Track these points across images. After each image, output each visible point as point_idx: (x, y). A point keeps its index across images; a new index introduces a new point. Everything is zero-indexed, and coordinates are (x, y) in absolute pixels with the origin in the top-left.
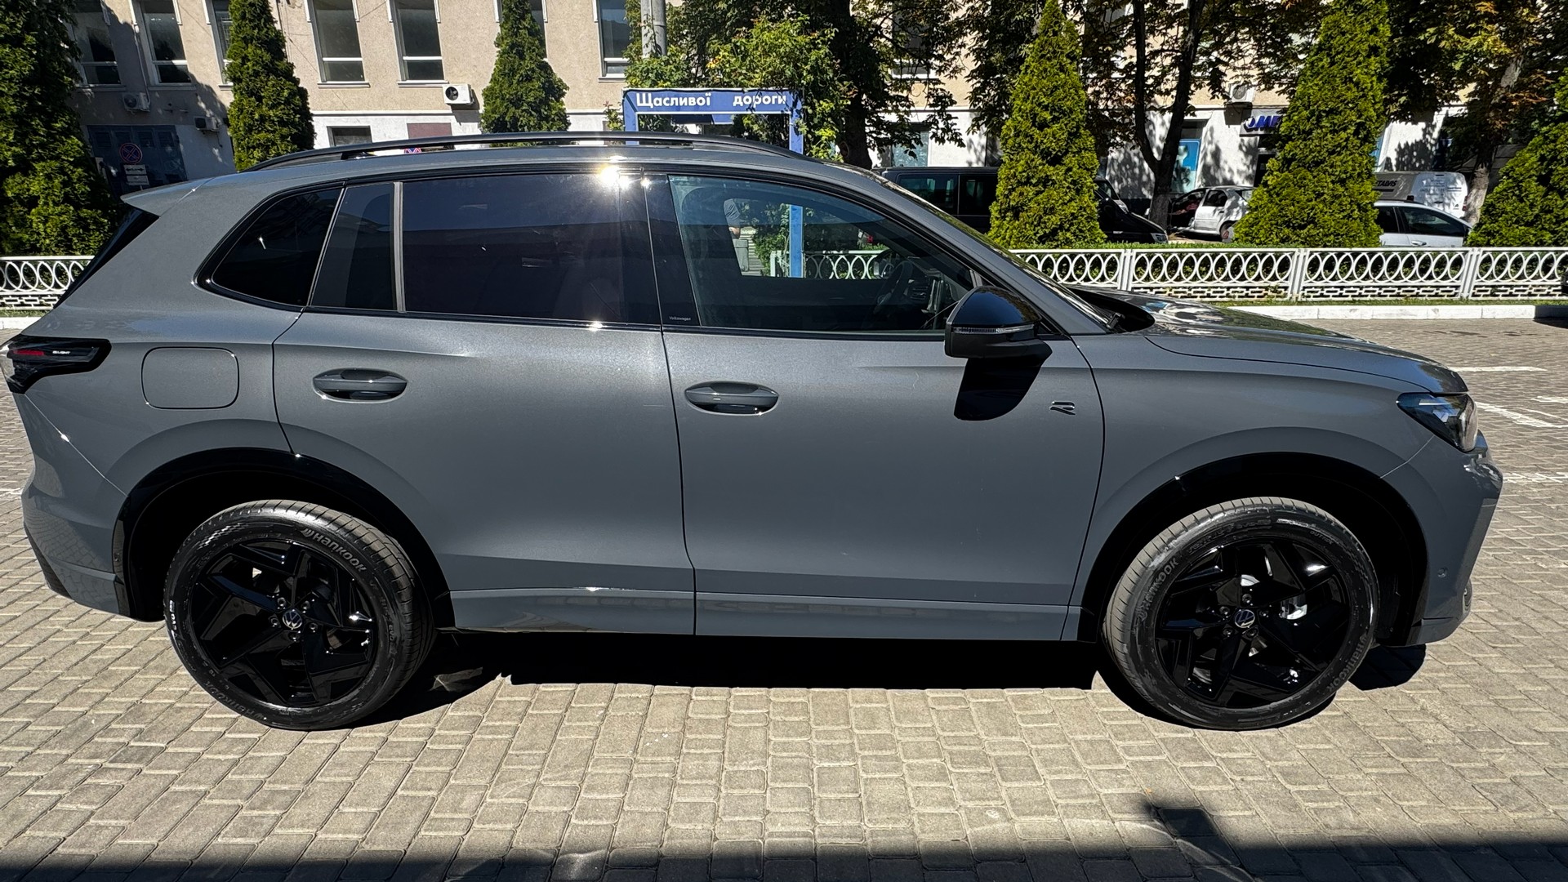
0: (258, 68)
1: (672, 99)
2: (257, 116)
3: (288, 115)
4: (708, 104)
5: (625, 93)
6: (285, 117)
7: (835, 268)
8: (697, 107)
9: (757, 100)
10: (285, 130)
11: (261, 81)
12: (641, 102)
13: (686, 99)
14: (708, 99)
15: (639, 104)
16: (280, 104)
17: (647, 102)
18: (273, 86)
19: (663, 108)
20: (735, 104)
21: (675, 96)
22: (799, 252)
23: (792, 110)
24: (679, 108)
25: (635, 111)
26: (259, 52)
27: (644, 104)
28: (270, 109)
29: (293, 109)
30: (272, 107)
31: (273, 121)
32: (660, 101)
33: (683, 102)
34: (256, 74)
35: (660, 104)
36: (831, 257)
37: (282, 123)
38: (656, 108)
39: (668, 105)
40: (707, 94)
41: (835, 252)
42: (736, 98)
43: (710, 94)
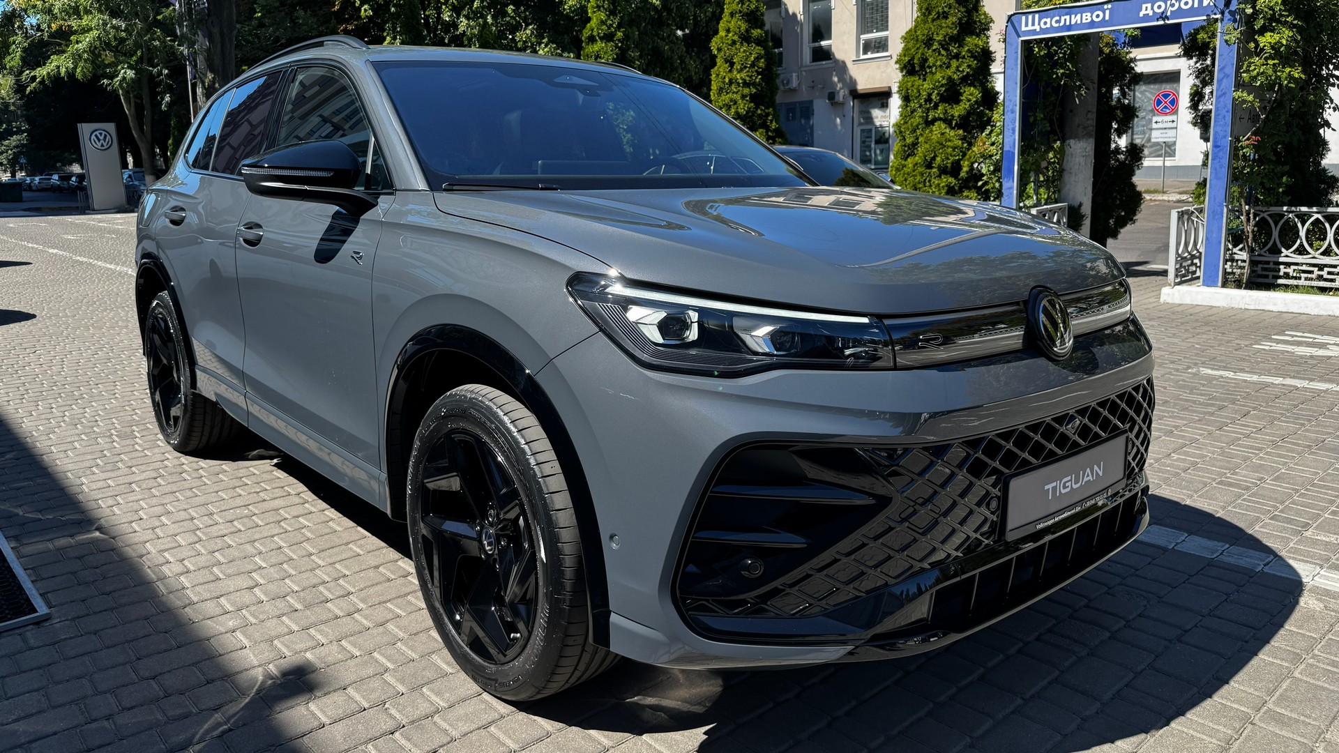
0: (736, 38)
1: (1063, 18)
2: (727, 80)
3: (751, 77)
4: (1107, 18)
5: (1010, 17)
6: (748, 79)
7: (1302, 233)
8: (1092, 24)
9: (1172, 5)
10: (746, 91)
11: (736, 49)
12: (1027, 25)
13: (1079, 15)
14: (1107, 12)
15: (1024, 28)
16: (746, 67)
17: (1033, 24)
18: (744, 51)
19: (1052, 29)
20: (1141, 15)
21: (1066, 15)
22: (1221, 205)
23: (1222, 13)
24: (1069, 28)
25: (1019, 36)
26: (739, 23)
27: (1030, 27)
28: (739, 72)
29: (756, 71)
30: (740, 71)
31: (738, 84)
32: (1048, 22)
33: (1076, 19)
34: (734, 42)
35: (1048, 26)
36: (1297, 216)
37: (746, 84)
38: (1043, 31)
39: (1057, 25)
40: (1106, 7)
41: (1304, 209)
42: (1144, 6)
43: (1110, 6)
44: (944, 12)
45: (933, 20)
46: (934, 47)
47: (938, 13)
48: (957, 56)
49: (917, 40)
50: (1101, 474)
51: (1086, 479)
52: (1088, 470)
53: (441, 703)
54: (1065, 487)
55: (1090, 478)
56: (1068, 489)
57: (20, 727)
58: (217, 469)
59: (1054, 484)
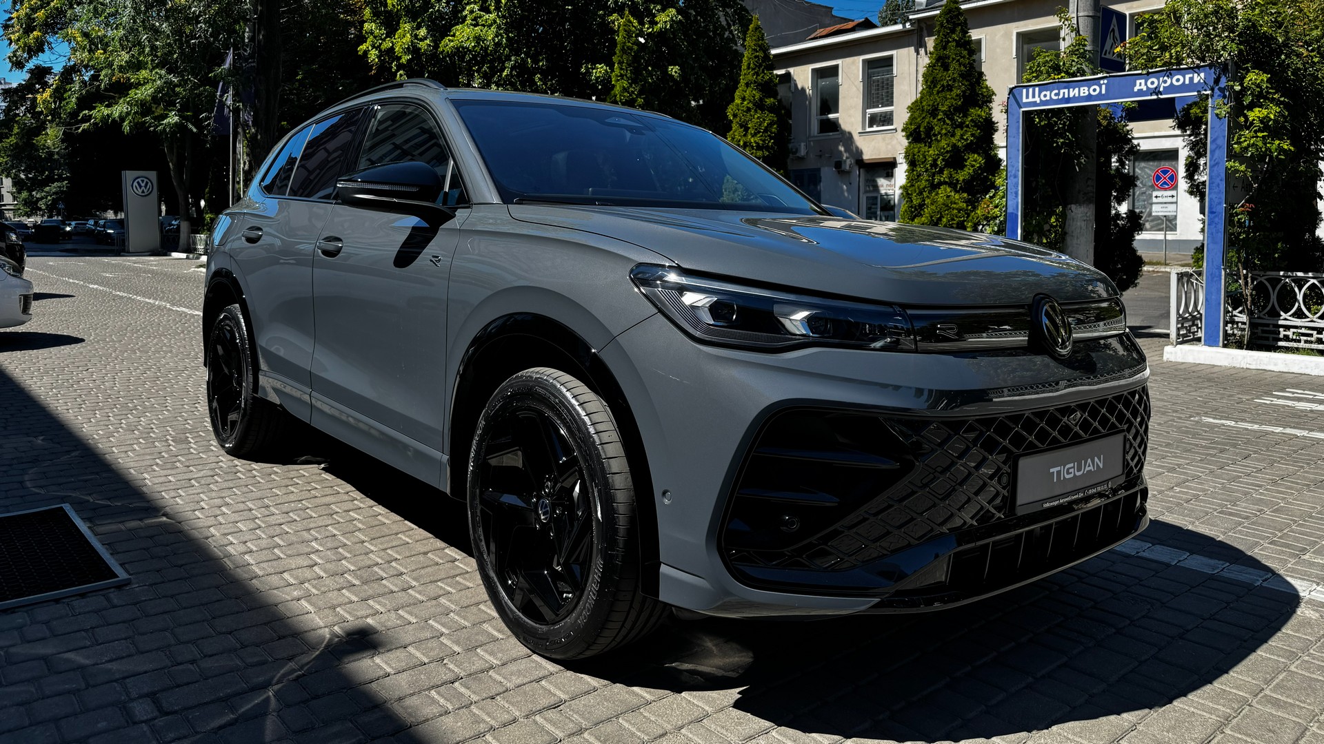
0: (751, 105)
1: (1062, 91)
2: (742, 143)
3: (764, 141)
4: (1103, 92)
5: (1011, 90)
6: (761, 142)
7: (1300, 297)
8: (1089, 97)
9: (1165, 82)
10: (760, 153)
11: (751, 115)
12: (1027, 97)
13: (1077, 90)
14: (1104, 87)
15: (1025, 100)
16: (759, 132)
17: (1034, 97)
18: (758, 118)
19: (1051, 101)
20: (1136, 89)
21: (1065, 88)
22: (1219, 269)
23: (1212, 90)
24: (1068, 100)
25: (1020, 107)
26: (754, 92)
27: (1031, 99)
29: (769, 136)
30: (754, 135)
31: (752, 147)
32: (1048, 95)
33: (1074, 92)
34: (749, 110)
35: (1048, 98)
36: (1293, 281)
37: (759, 148)
38: (1043, 103)
39: (1056, 98)
40: (1102, 82)
41: (1300, 274)
42: (1138, 82)
43: (1106, 81)
44: (948, 85)
45: (938, 92)
46: (939, 117)
47: (943, 85)
48: (961, 126)
49: (923, 111)
50: (1101, 466)
51: (1087, 469)
52: (1089, 461)
53: (495, 661)
54: (1068, 473)
55: (1091, 468)
56: (1071, 476)
57: (113, 666)
58: (269, 471)
59: (1058, 468)
